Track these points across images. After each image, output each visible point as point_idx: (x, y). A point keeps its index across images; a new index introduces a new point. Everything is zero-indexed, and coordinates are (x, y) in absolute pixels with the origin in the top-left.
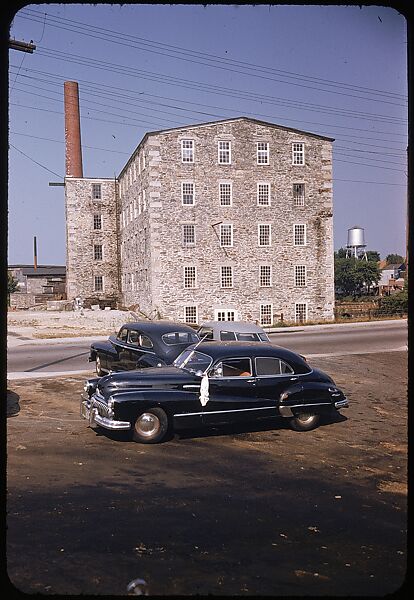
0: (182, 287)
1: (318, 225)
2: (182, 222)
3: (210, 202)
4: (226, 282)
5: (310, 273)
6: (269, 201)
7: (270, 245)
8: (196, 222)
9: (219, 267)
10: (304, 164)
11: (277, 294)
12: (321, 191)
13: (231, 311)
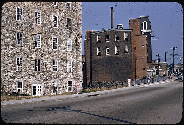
0: (15, 70)
1: (76, 41)
2: (16, 30)
3: (30, 21)
4: (37, 68)
5: (73, 65)
6: (57, 25)
7: (58, 49)
8: (23, 31)
9: (34, 59)
10: (71, 9)
11: (60, 75)
12: (78, 24)
13: (39, 85)
